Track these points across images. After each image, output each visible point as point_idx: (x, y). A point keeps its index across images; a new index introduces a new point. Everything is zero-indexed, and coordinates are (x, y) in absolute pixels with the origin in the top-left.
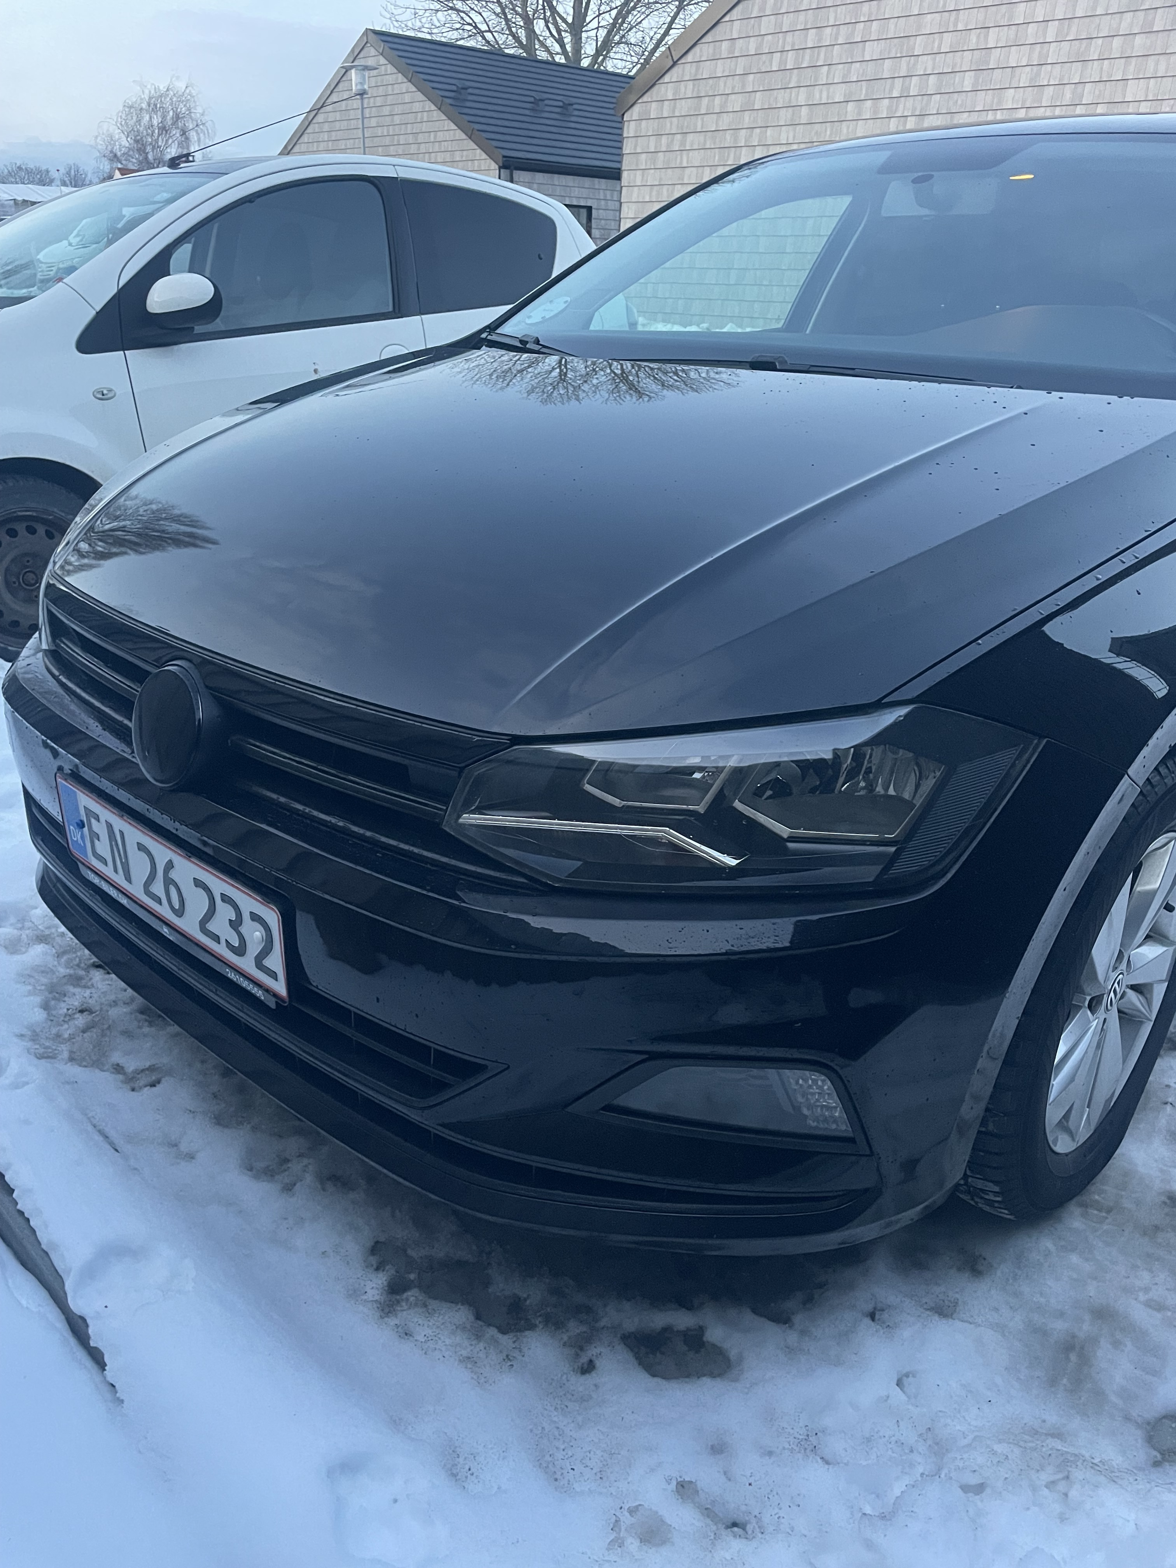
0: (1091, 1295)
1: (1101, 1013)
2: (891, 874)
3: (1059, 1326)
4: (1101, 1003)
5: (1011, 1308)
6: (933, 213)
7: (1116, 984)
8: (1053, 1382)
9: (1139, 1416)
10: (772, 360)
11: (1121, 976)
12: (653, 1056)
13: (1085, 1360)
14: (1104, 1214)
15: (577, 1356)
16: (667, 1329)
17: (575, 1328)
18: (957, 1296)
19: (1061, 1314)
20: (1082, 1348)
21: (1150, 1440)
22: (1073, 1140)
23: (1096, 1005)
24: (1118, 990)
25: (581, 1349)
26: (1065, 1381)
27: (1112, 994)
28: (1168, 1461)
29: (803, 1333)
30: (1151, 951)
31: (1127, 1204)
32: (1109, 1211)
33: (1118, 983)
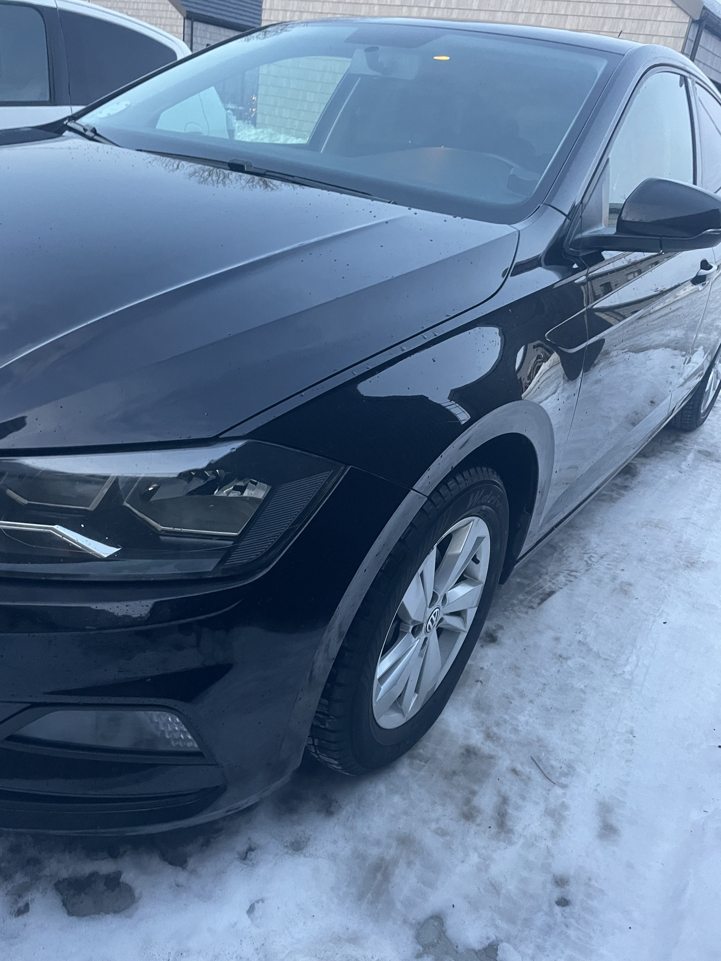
0: (401, 827)
1: (422, 636)
2: (227, 565)
3: (374, 852)
4: (422, 629)
5: (346, 839)
6: (379, 74)
7: (433, 616)
8: (361, 897)
9: (413, 919)
10: (242, 163)
11: (437, 610)
12: (34, 705)
13: (386, 878)
14: (423, 764)
15: (16, 902)
16: (94, 875)
17: (20, 878)
18: (312, 833)
19: (378, 843)
20: (386, 868)
21: (418, 937)
22: (404, 716)
23: (418, 631)
24: (434, 619)
25: (20, 896)
26: (369, 895)
27: (430, 622)
28: (427, 953)
29: (193, 872)
30: (462, 590)
31: (440, 756)
32: (426, 762)
33: (435, 615)
